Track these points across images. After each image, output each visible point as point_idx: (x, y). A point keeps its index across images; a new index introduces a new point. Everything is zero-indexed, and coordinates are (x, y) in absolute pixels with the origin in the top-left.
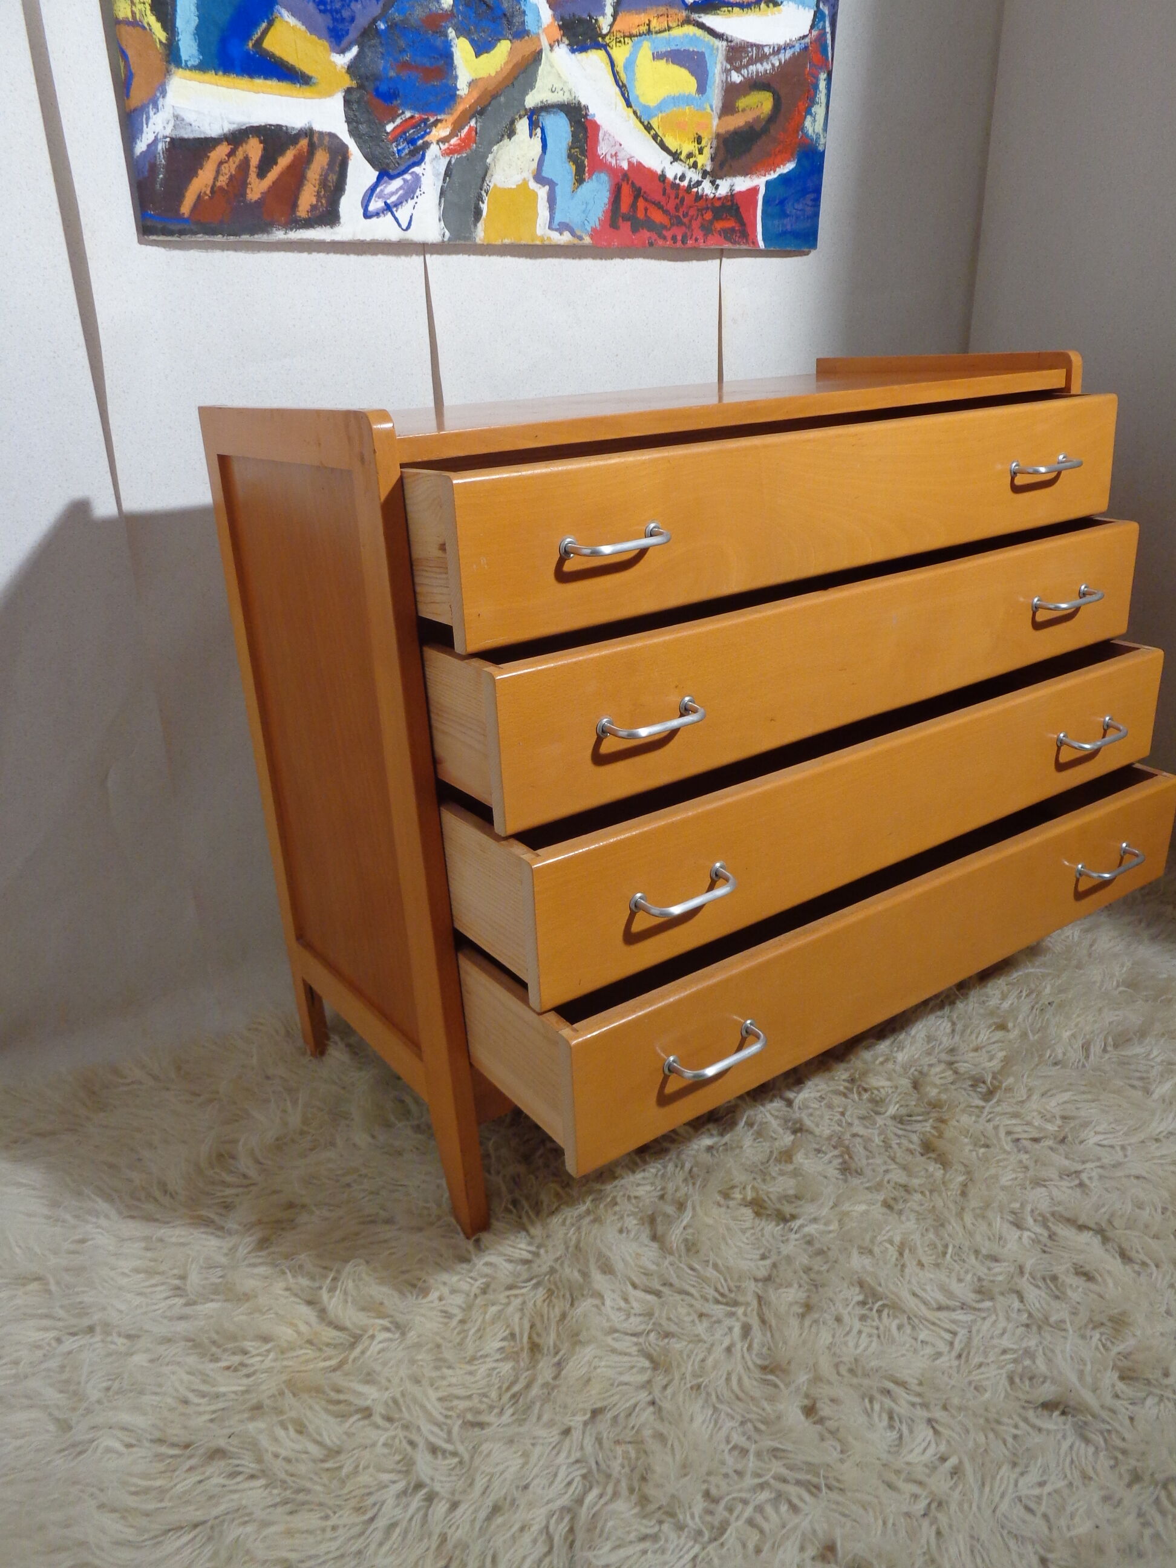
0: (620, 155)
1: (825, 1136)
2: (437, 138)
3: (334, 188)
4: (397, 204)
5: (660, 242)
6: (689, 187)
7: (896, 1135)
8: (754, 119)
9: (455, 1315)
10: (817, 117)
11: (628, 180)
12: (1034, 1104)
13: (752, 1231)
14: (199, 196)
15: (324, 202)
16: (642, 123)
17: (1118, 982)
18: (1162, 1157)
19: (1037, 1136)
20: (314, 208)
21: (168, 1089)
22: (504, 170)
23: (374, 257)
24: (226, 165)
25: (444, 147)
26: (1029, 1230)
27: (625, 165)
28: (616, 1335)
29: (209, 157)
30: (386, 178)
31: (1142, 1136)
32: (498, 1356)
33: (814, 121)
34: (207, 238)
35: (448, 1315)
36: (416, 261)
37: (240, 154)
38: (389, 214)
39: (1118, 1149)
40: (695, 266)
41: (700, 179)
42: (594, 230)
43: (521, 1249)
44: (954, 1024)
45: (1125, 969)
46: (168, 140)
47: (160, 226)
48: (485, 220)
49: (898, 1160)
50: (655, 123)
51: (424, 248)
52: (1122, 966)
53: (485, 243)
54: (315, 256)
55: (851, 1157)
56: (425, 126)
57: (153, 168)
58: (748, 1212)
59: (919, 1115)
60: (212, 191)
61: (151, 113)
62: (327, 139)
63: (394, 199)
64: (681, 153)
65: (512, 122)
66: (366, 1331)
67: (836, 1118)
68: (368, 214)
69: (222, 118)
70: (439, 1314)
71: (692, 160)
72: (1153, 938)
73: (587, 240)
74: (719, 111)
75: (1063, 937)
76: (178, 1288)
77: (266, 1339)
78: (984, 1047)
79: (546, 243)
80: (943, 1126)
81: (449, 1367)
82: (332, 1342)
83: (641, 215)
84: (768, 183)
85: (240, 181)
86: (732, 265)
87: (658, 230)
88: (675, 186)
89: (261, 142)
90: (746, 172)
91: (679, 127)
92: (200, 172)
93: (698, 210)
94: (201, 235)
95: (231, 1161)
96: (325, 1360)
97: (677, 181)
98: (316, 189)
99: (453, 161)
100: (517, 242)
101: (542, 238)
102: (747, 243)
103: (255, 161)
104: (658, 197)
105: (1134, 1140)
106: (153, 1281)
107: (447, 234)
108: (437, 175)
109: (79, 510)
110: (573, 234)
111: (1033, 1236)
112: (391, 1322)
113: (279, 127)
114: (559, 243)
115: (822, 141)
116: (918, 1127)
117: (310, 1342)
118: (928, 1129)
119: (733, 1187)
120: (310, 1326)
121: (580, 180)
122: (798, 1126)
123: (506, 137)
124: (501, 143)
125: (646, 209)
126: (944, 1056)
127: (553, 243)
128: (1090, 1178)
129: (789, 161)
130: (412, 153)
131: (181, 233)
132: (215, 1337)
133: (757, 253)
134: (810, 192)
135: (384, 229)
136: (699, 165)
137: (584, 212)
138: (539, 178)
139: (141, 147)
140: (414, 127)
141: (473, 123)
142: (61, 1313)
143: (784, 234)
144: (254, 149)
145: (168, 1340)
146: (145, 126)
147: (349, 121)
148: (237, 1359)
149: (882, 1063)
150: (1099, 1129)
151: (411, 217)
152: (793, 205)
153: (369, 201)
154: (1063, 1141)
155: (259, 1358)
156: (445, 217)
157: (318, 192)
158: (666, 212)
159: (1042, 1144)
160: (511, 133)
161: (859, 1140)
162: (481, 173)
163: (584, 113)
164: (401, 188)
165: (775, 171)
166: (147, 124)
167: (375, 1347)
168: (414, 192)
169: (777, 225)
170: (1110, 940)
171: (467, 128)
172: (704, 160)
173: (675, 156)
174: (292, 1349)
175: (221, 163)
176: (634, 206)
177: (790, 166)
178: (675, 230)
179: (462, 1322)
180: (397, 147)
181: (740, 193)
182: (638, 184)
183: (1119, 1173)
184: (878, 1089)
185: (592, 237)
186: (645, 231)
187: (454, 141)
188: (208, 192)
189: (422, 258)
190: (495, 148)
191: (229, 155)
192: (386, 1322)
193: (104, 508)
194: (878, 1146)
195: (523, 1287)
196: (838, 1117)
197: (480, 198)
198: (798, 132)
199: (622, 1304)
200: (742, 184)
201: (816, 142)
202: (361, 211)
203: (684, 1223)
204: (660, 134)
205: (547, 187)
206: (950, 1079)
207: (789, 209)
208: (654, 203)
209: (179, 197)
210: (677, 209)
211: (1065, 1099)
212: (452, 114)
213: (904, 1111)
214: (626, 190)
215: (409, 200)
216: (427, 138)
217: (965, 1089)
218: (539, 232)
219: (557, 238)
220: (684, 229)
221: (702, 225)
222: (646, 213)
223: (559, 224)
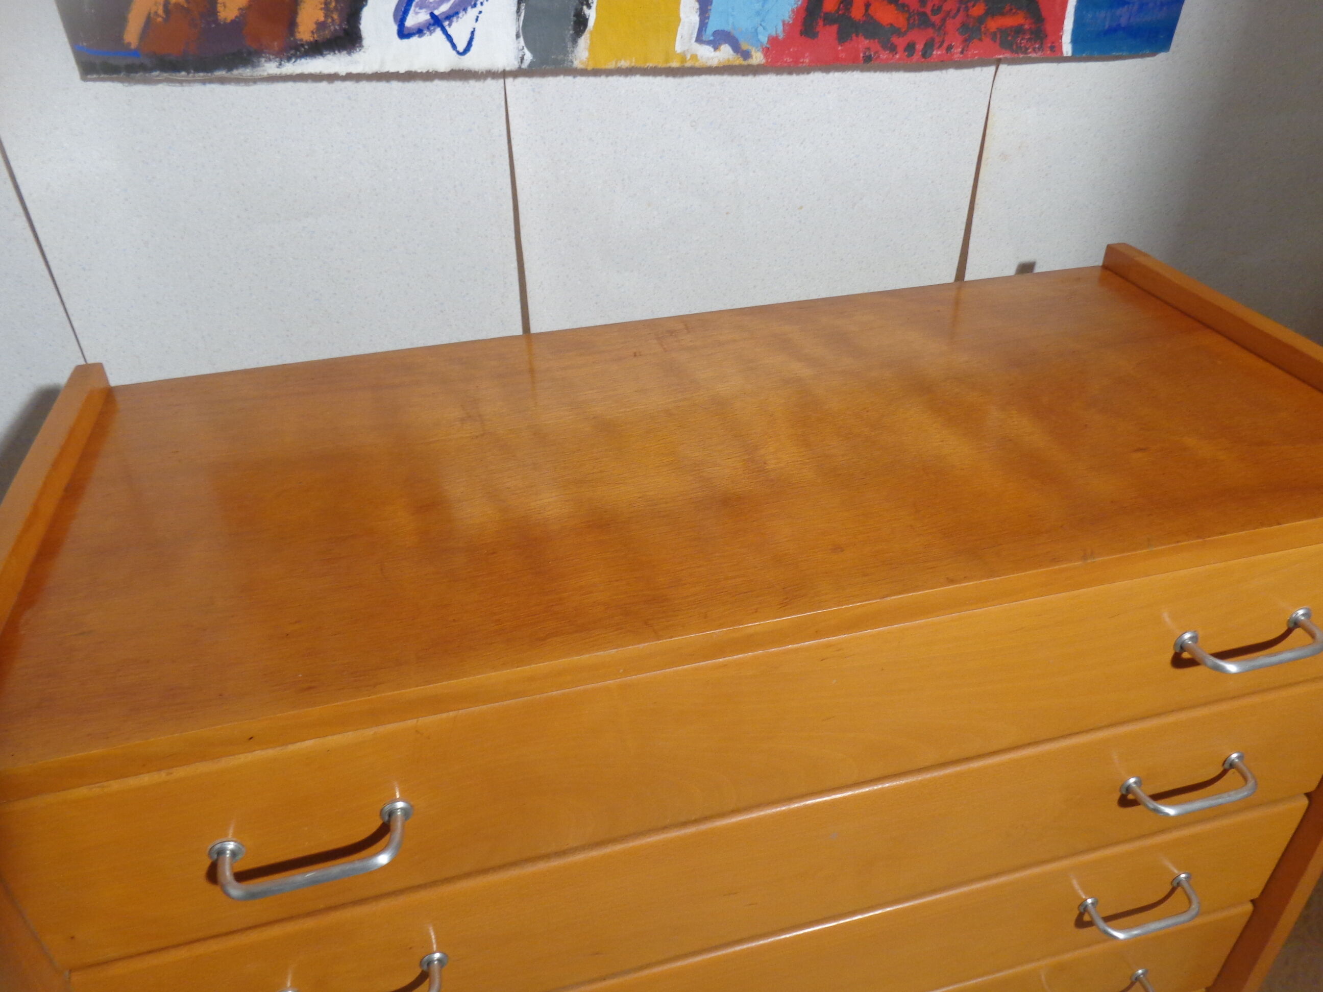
4: (450, 16)
5: (884, 55)
14: (149, 20)
15: (335, 16)
20: (321, 26)
38: (438, 31)
40: (951, 76)
42: (773, 40)
48: (591, 33)
60: (167, 10)
63: (444, 8)
68: (406, 32)
79: (689, 60)
83: (856, 13)
87: (886, 38)
93: (961, 2)
94: (157, 73)
100: (640, 64)
101: (683, 57)
102: (1043, 45)
107: (529, 57)
110: (736, 48)
114: (709, 63)
125: (867, 5)
127: (698, 65)
135: (431, 52)
137: (758, 13)
143: (1113, 30)
151: (473, 33)
153: (406, 13)
156: (527, 31)
157: (326, 4)
158: (902, 7)
169: (1103, 18)
176: (847, 0)
178: (912, 36)
185: (766, 52)
186: (861, 38)
188: (161, 12)
189: (498, 82)
197: (585, 1)
202: (394, 28)
210: (923, 2)
215: (469, 9)
218: (679, 48)
219: (707, 55)
220: (931, 32)
221: (963, 25)
222: (866, 10)
223: (716, 33)
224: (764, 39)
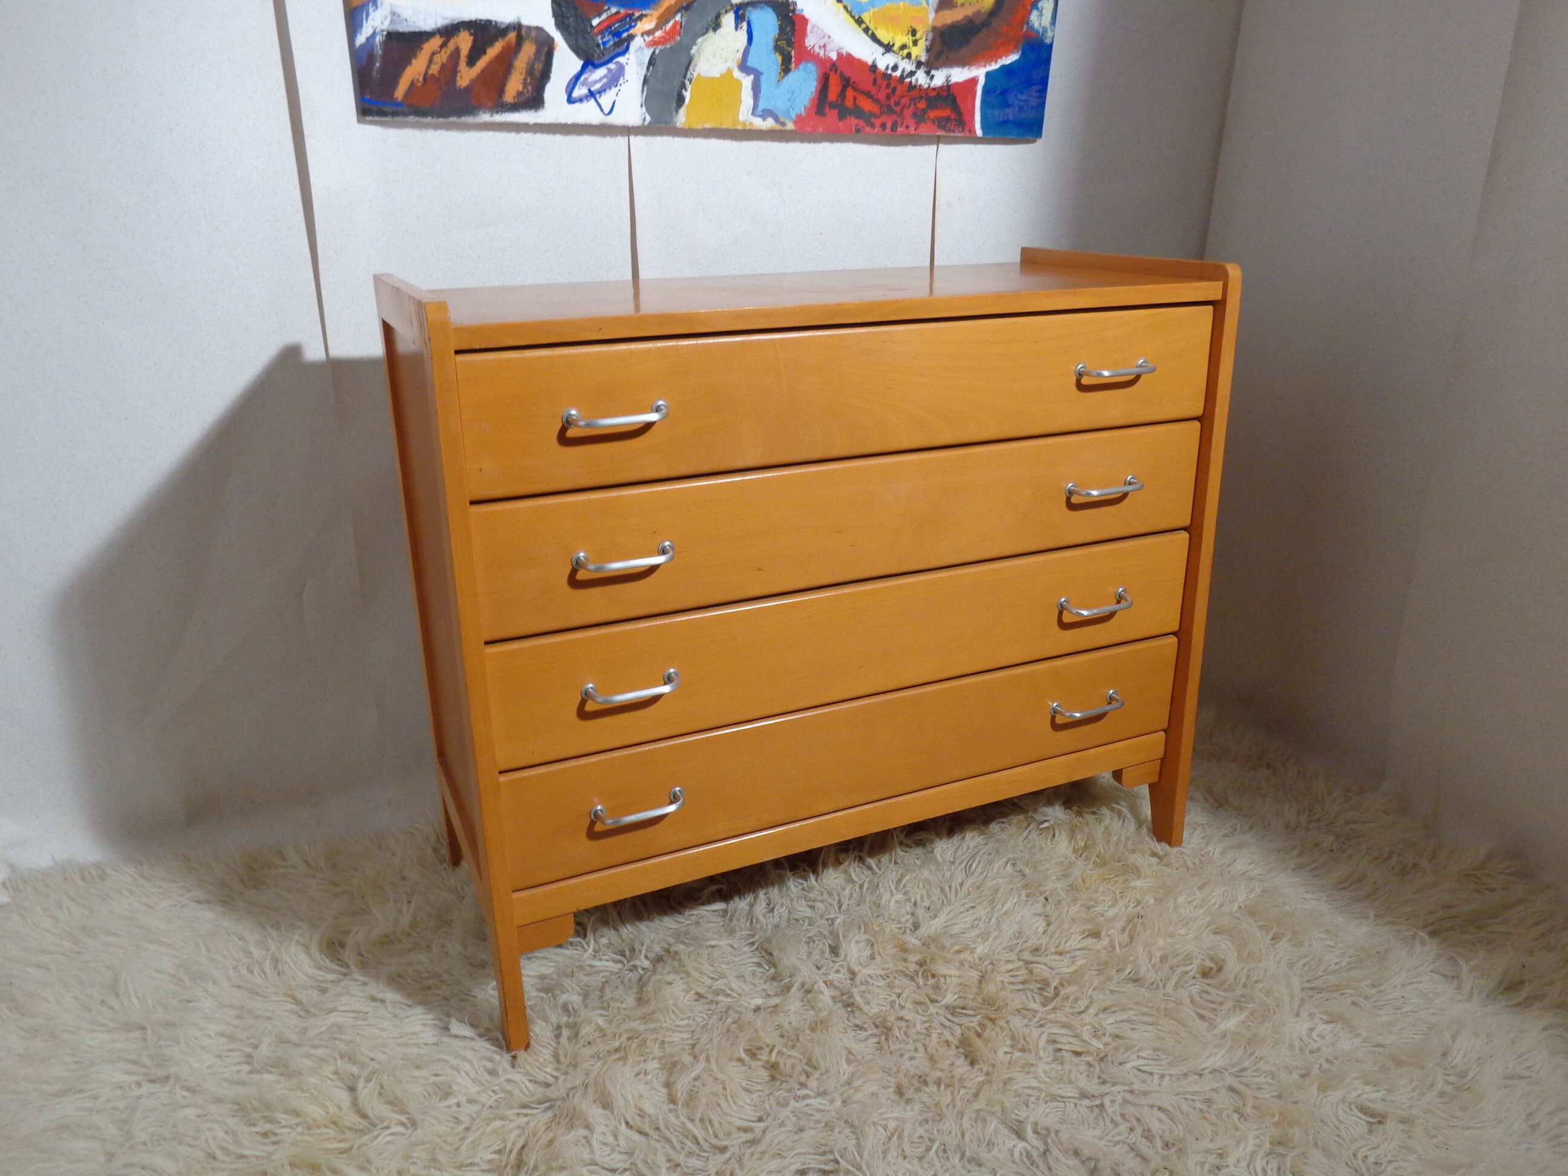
0: (829, 47)
1: (871, 1015)
2: (641, 31)
3: (540, 76)
4: (600, 92)
5: (868, 129)
6: (902, 77)
7: (942, 1025)
8: (973, 13)
9: (463, 1122)
10: (1044, 12)
11: (836, 70)
12: (1088, 1017)
13: (760, 1094)
14: (412, 83)
15: (530, 88)
16: (853, 17)
17: (1240, 907)
18: (1195, 1093)
19: (1079, 1049)
20: (519, 94)
21: (314, 876)
22: (708, 60)
23: (580, 138)
24: (438, 55)
25: (648, 39)
26: (1026, 1141)
27: (834, 56)
28: (592, 1168)
29: (422, 49)
30: (590, 67)
31: (1185, 1069)
32: (486, 1167)
33: (1041, 15)
34: (417, 119)
35: (458, 1121)
36: (621, 141)
37: (451, 46)
38: (593, 100)
39: (1156, 1077)
40: (910, 151)
41: (914, 69)
42: (799, 117)
43: (546, 1072)
44: (1048, 924)
45: (1253, 895)
46: (385, 33)
47: (375, 108)
48: (687, 106)
49: (929, 1050)
50: (866, 17)
51: (627, 131)
52: (1252, 890)
53: (686, 127)
54: (522, 135)
55: (887, 1039)
56: (630, 21)
57: (371, 57)
58: (764, 1074)
59: (972, 1009)
60: (425, 78)
61: (371, 10)
62: (533, 34)
63: (597, 87)
64: (894, 45)
65: (718, 17)
66: (382, 1121)
67: (890, 999)
68: (572, 100)
69: (436, 14)
70: (451, 1119)
71: (905, 52)
72: (1299, 868)
73: (790, 126)
74: (935, 6)
75: (1203, 852)
76: (249, 1056)
77: (297, 1114)
78: (1067, 952)
79: (748, 128)
80: (989, 1024)
81: (439, 1169)
82: (352, 1126)
83: (849, 103)
84: (988, 74)
85: (451, 69)
86: (949, 151)
87: (868, 119)
88: (886, 76)
89: (471, 35)
90: (963, 63)
91: (893, 21)
92: (414, 61)
93: (911, 99)
94: (413, 118)
95: (339, 949)
96: (341, 1141)
97: (889, 72)
98: (523, 77)
99: (657, 52)
100: (718, 126)
101: (744, 123)
102: (963, 131)
103: (465, 50)
104: (868, 86)
105: (1174, 1071)
106: (231, 1047)
107: (648, 119)
108: (640, 64)
109: (291, 355)
110: (776, 119)
111: (1028, 1147)
112: (408, 1119)
113: (490, 22)
114: (761, 128)
115: (1049, 34)
116: (965, 1021)
117: (335, 1123)
118: (973, 1025)
119: (760, 1048)
120: (340, 1109)
121: (786, 69)
122: (851, 1000)
123: (711, 30)
124: (706, 36)
125: (855, 99)
126: (1027, 956)
127: (754, 128)
128: (1113, 1101)
129: (1012, 52)
130: (617, 45)
131: (395, 114)
132: (255, 1103)
133: (974, 140)
134: (1036, 84)
135: (587, 113)
136: (913, 56)
137: (789, 100)
138: (744, 67)
139: (361, 39)
140: (620, 21)
141: (678, 17)
142: (146, 1061)
143: (1005, 123)
144: (464, 41)
145: (218, 1101)
146: (364, 21)
147: (556, 15)
148: (268, 1127)
149: (960, 952)
150: (1141, 1054)
151: (614, 103)
152: (1016, 95)
153: (573, 87)
154: (1102, 1059)
155: (288, 1130)
156: (649, 103)
157: (525, 80)
158: (877, 101)
159: (1082, 1058)
160: (716, 25)
161: (903, 1024)
162: (685, 62)
163: (792, 8)
164: (604, 77)
165: (996, 62)
166: (367, 20)
167: (384, 1137)
168: (617, 80)
169: (998, 114)
170: (1251, 864)
171: (672, 22)
172: (919, 52)
173: (888, 48)
174: (318, 1127)
175: (433, 54)
176: (842, 94)
177: (1013, 58)
178: (884, 118)
179: (468, 1129)
180: (602, 38)
181: (957, 84)
182: (848, 73)
183: (1143, 1101)
184: (945, 977)
185: (795, 123)
186: (853, 118)
187: (658, 34)
188: (421, 79)
189: (627, 138)
190: (700, 40)
191: (442, 46)
192: (403, 1118)
193: (314, 353)
194: (919, 1033)
195: (534, 1108)
196: (894, 997)
197: (683, 86)
198: (1022, 26)
199: (610, 1139)
200: (959, 75)
201: (1043, 34)
202: (565, 97)
203: (694, 1074)
204: (872, 27)
205: (752, 77)
206: (1021, 979)
207: (1011, 98)
208: (863, 92)
209: (395, 83)
210: (888, 97)
211: (1125, 1017)
212: (657, 9)
213: (961, 1002)
214: (834, 79)
215: (613, 88)
216: (632, 31)
217: (1032, 991)
218: (741, 118)
219: (759, 123)
220: (894, 117)
221: (914, 113)
222: (855, 102)
223: (763, 111)
224: (794, 116)
